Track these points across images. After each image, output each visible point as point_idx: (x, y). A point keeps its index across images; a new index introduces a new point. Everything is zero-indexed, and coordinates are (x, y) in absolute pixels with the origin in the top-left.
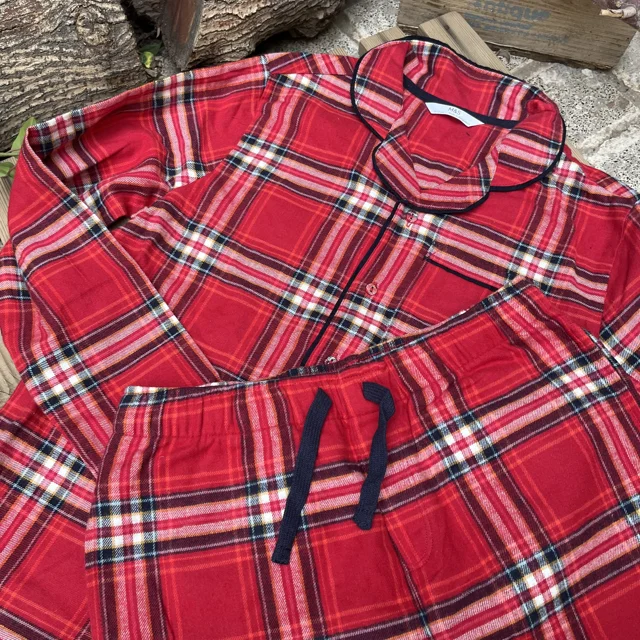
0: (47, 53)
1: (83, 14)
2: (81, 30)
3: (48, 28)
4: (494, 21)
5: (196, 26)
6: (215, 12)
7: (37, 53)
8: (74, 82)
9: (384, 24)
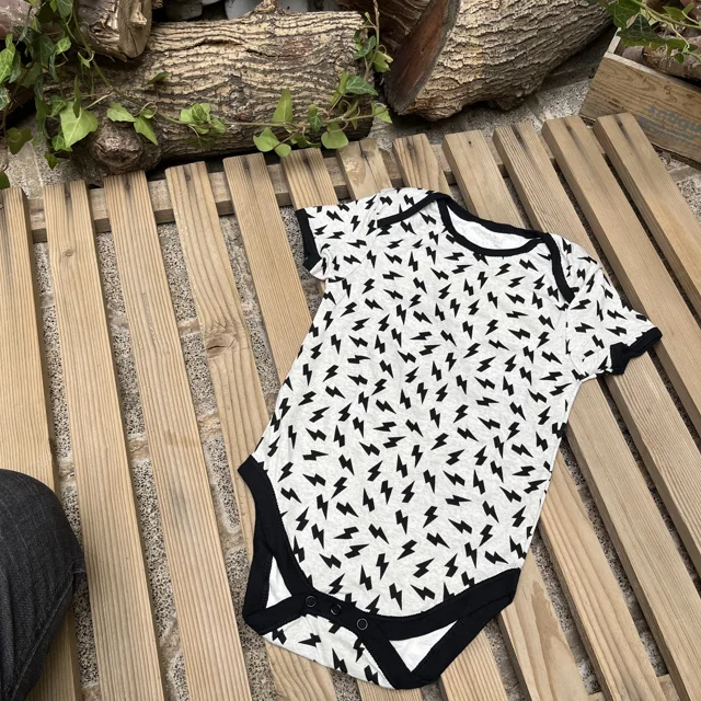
0: (307, 80)
1: (342, 57)
2: (337, 68)
3: (313, 62)
4: (663, 127)
5: (422, 82)
6: (442, 75)
7: (300, 79)
8: (320, 105)
9: (568, 112)
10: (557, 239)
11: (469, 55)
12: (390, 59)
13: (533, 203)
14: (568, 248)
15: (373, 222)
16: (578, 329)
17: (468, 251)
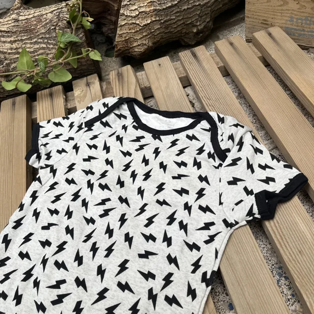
0: (41, 43)
1: (60, 24)
2: (58, 31)
3: (43, 31)
4: (304, 30)
6: (125, 22)
7: (36, 43)
10: (214, 115)
11: (142, 5)
12: (91, 19)
13: (201, 94)
14: (222, 120)
15: (82, 123)
16: (230, 183)
17: (148, 134)
